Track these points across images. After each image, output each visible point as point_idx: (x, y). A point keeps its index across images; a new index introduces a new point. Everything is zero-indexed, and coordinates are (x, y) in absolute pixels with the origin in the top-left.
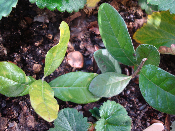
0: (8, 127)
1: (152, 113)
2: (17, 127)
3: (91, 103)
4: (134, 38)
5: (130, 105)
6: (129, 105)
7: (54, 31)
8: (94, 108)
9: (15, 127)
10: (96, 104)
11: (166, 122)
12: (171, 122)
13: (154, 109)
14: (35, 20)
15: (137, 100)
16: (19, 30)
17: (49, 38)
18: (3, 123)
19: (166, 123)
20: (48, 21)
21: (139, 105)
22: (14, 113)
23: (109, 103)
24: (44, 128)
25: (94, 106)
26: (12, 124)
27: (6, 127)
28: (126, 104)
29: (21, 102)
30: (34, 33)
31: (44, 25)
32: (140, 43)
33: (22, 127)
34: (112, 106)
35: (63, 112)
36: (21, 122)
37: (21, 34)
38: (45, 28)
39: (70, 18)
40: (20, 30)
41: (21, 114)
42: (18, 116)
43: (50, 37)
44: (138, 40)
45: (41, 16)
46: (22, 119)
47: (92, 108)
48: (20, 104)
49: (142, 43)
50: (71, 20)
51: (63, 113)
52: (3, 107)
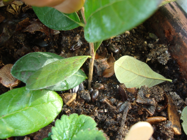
1: (141, 110)
5: (104, 111)
6: (102, 111)
11: (170, 114)
12: (179, 112)
13: (140, 103)
15: (114, 100)
19: (171, 116)
21: (119, 105)
23: (65, 119)
28: (96, 111)
34: (72, 122)
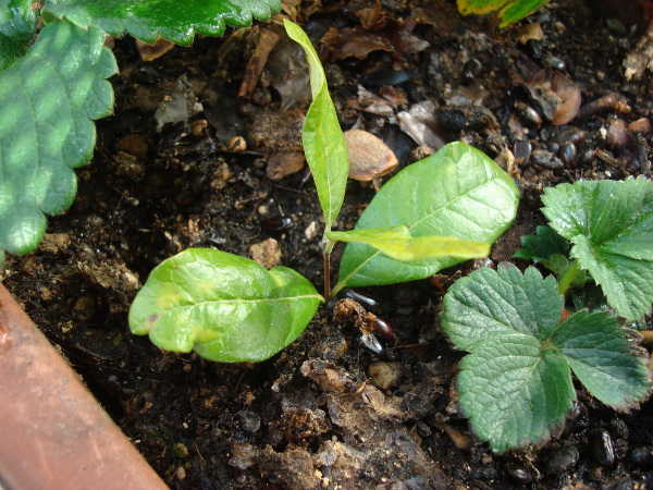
0: (322, 468)
2: (349, 452)
3: (503, 234)
4: (465, 10)
7: (233, 125)
8: (523, 239)
9: (345, 455)
10: (521, 228)
14: (161, 124)
16: (123, 191)
17: (238, 147)
18: (300, 469)
20: (199, 107)
22: (309, 415)
24: (430, 395)
25: (518, 236)
26: (325, 453)
27: (318, 474)
29: (305, 366)
30: (183, 164)
31: (197, 124)
32: (495, 8)
33: (363, 439)
35: (454, 300)
36: (350, 428)
37: (136, 203)
38: (203, 130)
39: (256, 61)
40: (126, 192)
41: (334, 402)
42: (328, 416)
43: (238, 143)
44: (481, 8)
45: (174, 98)
46: (348, 417)
47: (519, 246)
48: (305, 374)
49: (501, 5)
50: (262, 64)
51: (457, 303)
52: (254, 431)
